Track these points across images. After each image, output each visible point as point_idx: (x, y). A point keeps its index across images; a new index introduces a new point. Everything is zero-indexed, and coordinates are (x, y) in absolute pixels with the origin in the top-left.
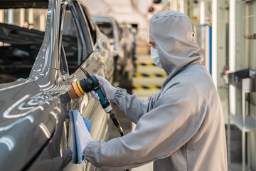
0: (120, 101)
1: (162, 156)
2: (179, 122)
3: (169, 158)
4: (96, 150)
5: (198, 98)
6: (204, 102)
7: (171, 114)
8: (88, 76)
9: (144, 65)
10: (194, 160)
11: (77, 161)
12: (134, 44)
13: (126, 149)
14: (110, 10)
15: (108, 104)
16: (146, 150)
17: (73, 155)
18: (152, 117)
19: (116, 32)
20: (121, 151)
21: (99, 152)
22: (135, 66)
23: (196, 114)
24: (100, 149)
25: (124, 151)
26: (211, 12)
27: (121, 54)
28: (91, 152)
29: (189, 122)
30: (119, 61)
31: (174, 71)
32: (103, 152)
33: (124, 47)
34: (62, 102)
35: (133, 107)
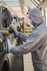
0: (20, 36)
1: (33, 50)
2: (38, 40)
3: (36, 51)
4: (14, 49)
5: (43, 33)
6: (45, 34)
7: (36, 37)
8: (11, 28)
9: (26, 29)
10: (43, 52)
11: (8, 53)
12: (23, 23)
13: (23, 48)
14: (16, 14)
15: (17, 37)
16: (28, 49)
17: (7, 51)
18: (30, 39)
19: (18, 20)
20: (21, 49)
21: (15, 50)
22: (23, 29)
23: (43, 38)
24: (15, 49)
25: (22, 49)
26: (45, 13)
27: (20, 26)
28: (12, 50)
29: (41, 40)
30: (19, 28)
31: (36, 25)
32: (16, 50)
33: (20, 24)
34: (3, 36)
35: (24, 37)
